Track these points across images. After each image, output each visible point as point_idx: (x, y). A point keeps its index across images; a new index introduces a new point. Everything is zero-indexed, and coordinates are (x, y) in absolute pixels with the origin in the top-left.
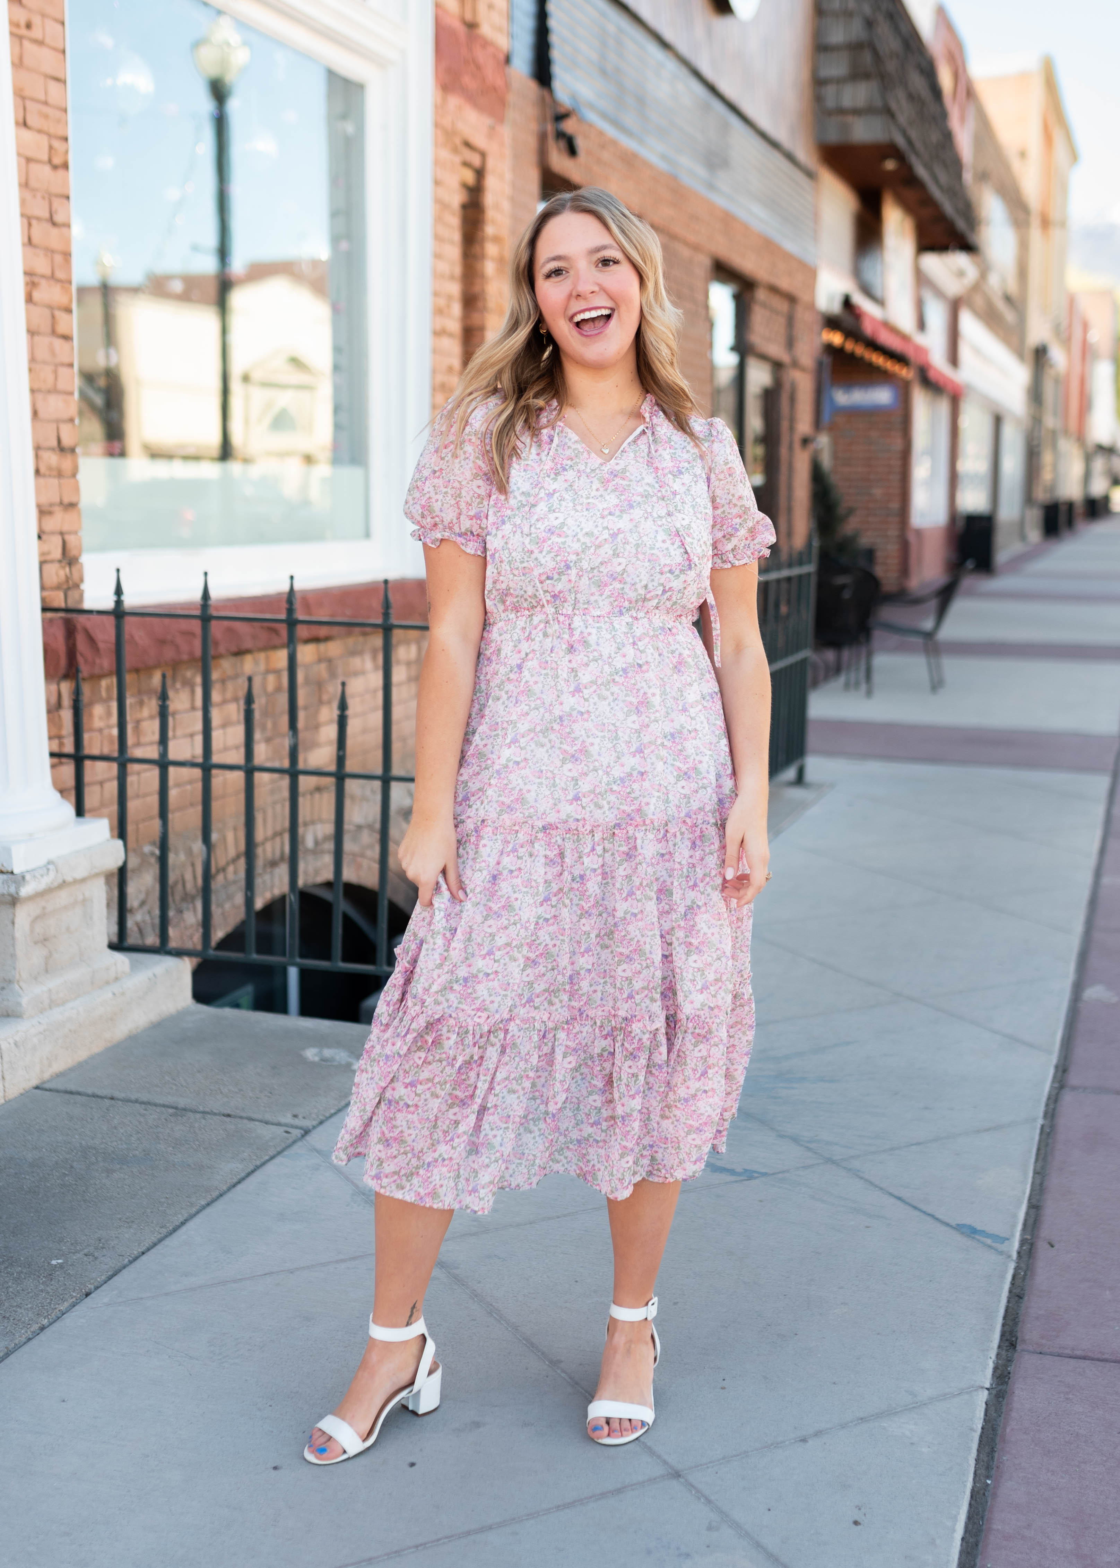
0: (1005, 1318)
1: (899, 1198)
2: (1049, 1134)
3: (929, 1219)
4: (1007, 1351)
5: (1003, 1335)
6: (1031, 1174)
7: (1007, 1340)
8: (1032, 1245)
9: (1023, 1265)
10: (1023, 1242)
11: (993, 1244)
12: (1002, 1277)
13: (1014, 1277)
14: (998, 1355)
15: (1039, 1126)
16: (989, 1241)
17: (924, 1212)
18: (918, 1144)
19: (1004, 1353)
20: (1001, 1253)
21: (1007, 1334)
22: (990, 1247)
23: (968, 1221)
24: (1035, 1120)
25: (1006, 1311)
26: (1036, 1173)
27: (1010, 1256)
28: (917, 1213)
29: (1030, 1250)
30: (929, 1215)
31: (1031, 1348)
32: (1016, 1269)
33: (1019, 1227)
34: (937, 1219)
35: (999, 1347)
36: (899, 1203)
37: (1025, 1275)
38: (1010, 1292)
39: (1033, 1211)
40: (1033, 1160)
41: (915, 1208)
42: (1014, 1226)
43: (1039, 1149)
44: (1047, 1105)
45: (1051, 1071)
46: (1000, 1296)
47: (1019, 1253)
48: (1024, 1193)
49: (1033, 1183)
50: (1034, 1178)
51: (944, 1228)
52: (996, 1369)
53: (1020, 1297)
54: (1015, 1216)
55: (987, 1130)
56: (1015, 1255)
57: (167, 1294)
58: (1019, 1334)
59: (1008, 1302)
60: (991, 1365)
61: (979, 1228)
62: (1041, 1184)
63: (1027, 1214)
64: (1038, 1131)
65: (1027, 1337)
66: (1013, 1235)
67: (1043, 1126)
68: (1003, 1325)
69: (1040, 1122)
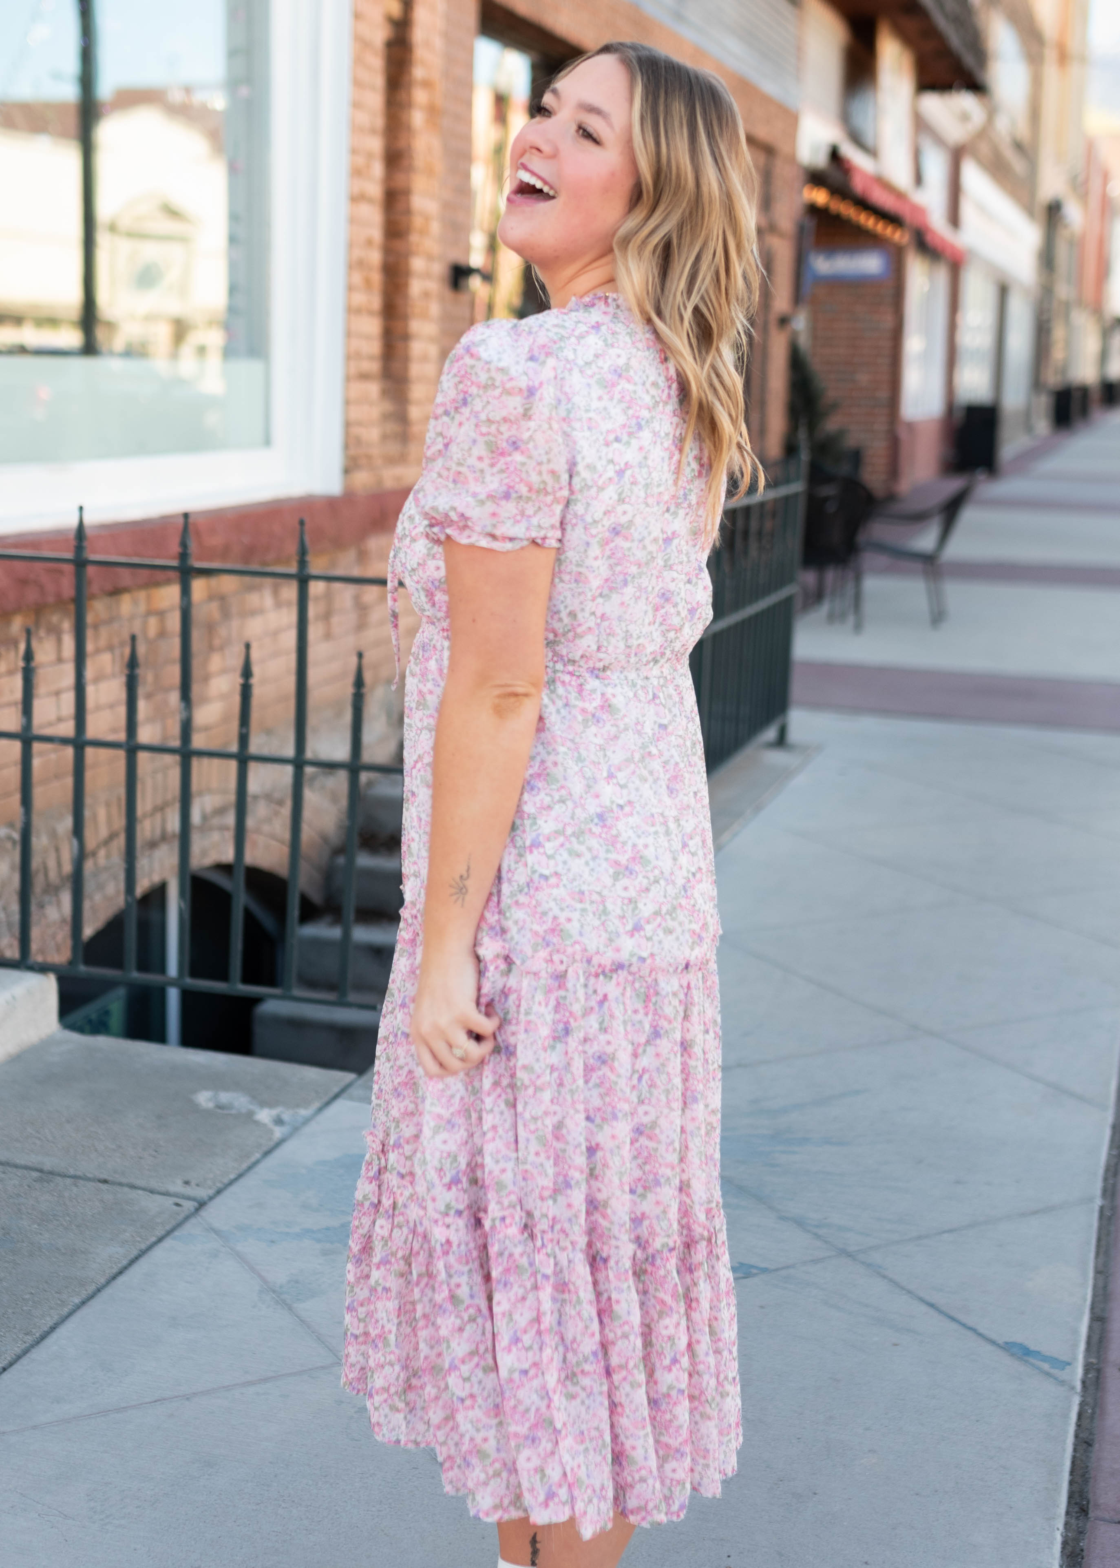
0: (1072, 1472)
1: (932, 1305)
2: (1110, 1219)
3: (969, 1333)
4: (1077, 1518)
5: (1071, 1497)
6: (1091, 1274)
7: (1076, 1504)
8: (1099, 1371)
9: (1089, 1400)
10: (1088, 1368)
11: (1053, 1371)
12: (1066, 1416)
13: (1080, 1415)
14: (1066, 1524)
15: (1097, 1208)
16: (1046, 1366)
17: (964, 1325)
18: (950, 1231)
19: (1073, 1521)
20: (1062, 1383)
21: (1077, 1495)
22: (1048, 1374)
23: (1018, 1338)
24: (1091, 1200)
25: (1073, 1463)
26: (1098, 1272)
27: (1073, 1388)
28: (954, 1326)
29: (1098, 1378)
30: (970, 1329)
31: (1107, 1516)
32: (1082, 1405)
33: (1082, 1346)
34: (980, 1335)
35: (1068, 1513)
36: (932, 1311)
37: (1093, 1413)
38: (1076, 1436)
39: (1097, 1325)
40: (1092, 1255)
41: (953, 1319)
42: (1075, 1346)
43: (1099, 1240)
44: (1105, 1179)
45: (1107, 1133)
46: (1064, 1441)
47: (1084, 1382)
48: (1085, 1300)
49: (1095, 1287)
50: (1095, 1279)
51: (989, 1347)
52: (1065, 1544)
53: (1089, 1444)
54: (1075, 1332)
55: (1035, 1213)
56: (1078, 1386)
57: (35, 1427)
58: (1091, 1496)
59: (1075, 1450)
60: (1059, 1539)
61: (1032, 1348)
62: (1105, 1287)
63: (1091, 1328)
64: (1096, 1215)
65: (1102, 1501)
66: (1075, 1359)
67: (1102, 1209)
68: (1071, 1483)
69: (1098, 1202)
